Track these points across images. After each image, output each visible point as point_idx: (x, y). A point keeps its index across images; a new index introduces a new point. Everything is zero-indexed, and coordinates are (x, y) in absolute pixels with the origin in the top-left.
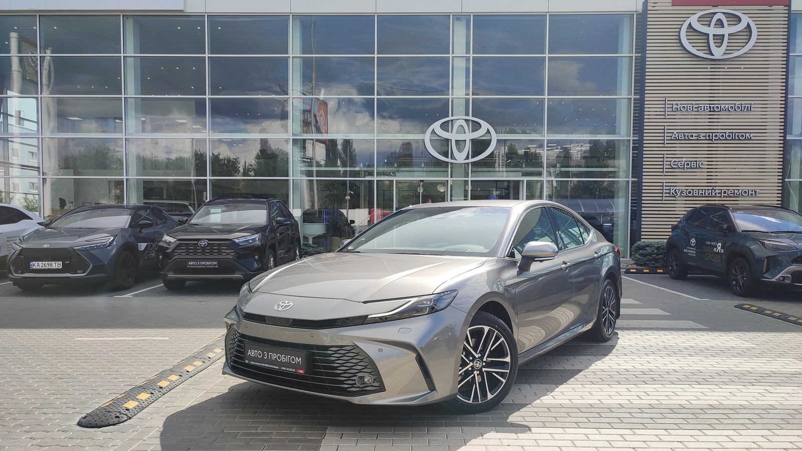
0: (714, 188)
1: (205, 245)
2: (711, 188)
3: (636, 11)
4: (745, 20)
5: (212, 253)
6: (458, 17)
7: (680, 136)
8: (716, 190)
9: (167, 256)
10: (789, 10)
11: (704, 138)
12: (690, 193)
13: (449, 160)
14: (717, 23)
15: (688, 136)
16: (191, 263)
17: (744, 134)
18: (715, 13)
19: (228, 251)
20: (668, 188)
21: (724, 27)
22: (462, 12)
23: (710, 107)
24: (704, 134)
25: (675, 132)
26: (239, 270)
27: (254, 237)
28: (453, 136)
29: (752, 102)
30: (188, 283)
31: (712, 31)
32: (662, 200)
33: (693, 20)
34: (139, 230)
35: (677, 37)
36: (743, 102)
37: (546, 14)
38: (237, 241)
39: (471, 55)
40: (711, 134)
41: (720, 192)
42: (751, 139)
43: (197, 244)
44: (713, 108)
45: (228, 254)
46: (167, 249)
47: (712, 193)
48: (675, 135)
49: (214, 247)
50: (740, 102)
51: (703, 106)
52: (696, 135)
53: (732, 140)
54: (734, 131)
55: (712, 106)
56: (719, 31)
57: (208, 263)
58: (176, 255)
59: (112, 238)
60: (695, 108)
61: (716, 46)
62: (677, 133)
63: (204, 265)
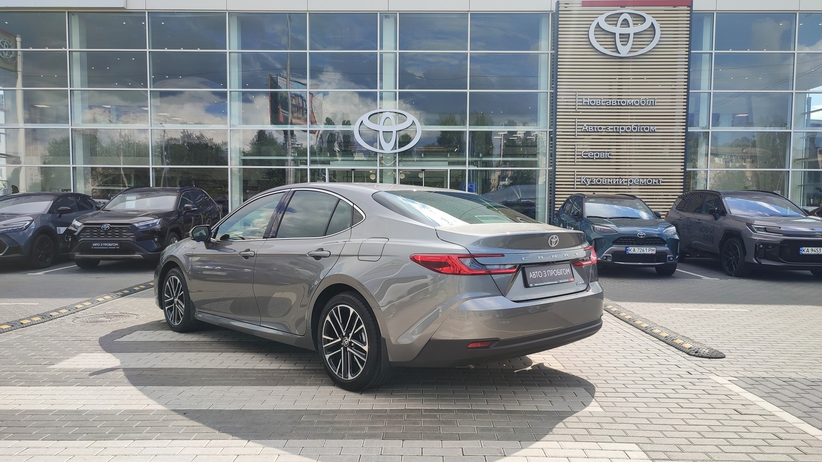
0: (621, 177)
1: (107, 228)
2: (619, 177)
3: (551, 11)
4: (650, 20)
5: (113, 236)
6: (386, 15)
7: (590, 128)
8: (622, 179)
9: (75, 238)
10: (691, 10)
11: (612, 130)
12: (599, 181)
13: (378, 150)
14: (624, 23)
15: (597, 129)
16: (95, 245)
17: (648, 127)
18: (622, 14)
19: (129, 234)
20: (580, 177)
21: (629, 27)
22: (388, 11)
23: (617, 102)
24: (612, 127)
25: (585, 124)
26: (139, 251)
27: (155, 221)
28: (381, 128)
29: (656, 97)
30: (102, 263)
31: (618, 30)
32: (574, 188)
33: (601, 20)
34: (58, 215)
35: (587, 36)
36: (647, 97)
37: (467, 12)
38: (137, 225)
39: (398, 51)
40: (618, 127)
41: (626, 180)
42: (654, 132)
43: (100, 228)
44: (620, 102)
45: (128, 236)
46: (75, 232)
47: (619, 182)
48: (585, 127)
49: (116, 230)
50: (644, 97)
51: (610, 100)
52: (605, 127)
53: (637, 132)
54: (639, 124)
55: (618, 100)
56: (625, 31)
57: (110, 245)
58: (82, 238)
59: (28, 223)
60: (603, 102)
61: (622, 45)
62: (587, 125)
63: (106, 246)
